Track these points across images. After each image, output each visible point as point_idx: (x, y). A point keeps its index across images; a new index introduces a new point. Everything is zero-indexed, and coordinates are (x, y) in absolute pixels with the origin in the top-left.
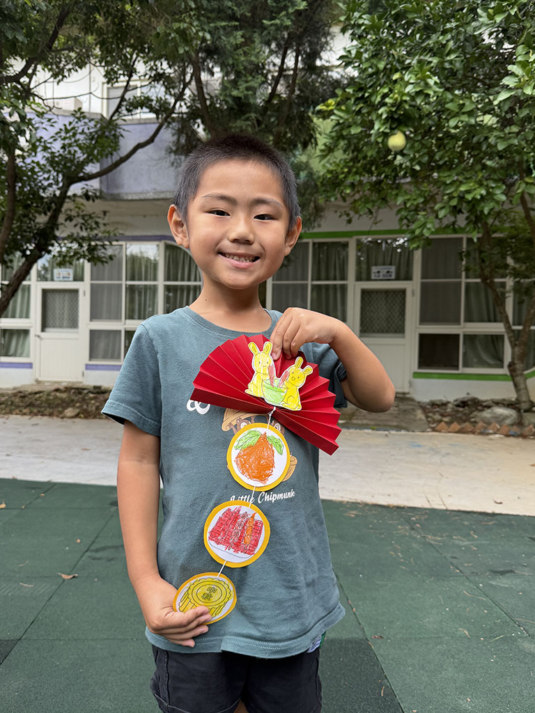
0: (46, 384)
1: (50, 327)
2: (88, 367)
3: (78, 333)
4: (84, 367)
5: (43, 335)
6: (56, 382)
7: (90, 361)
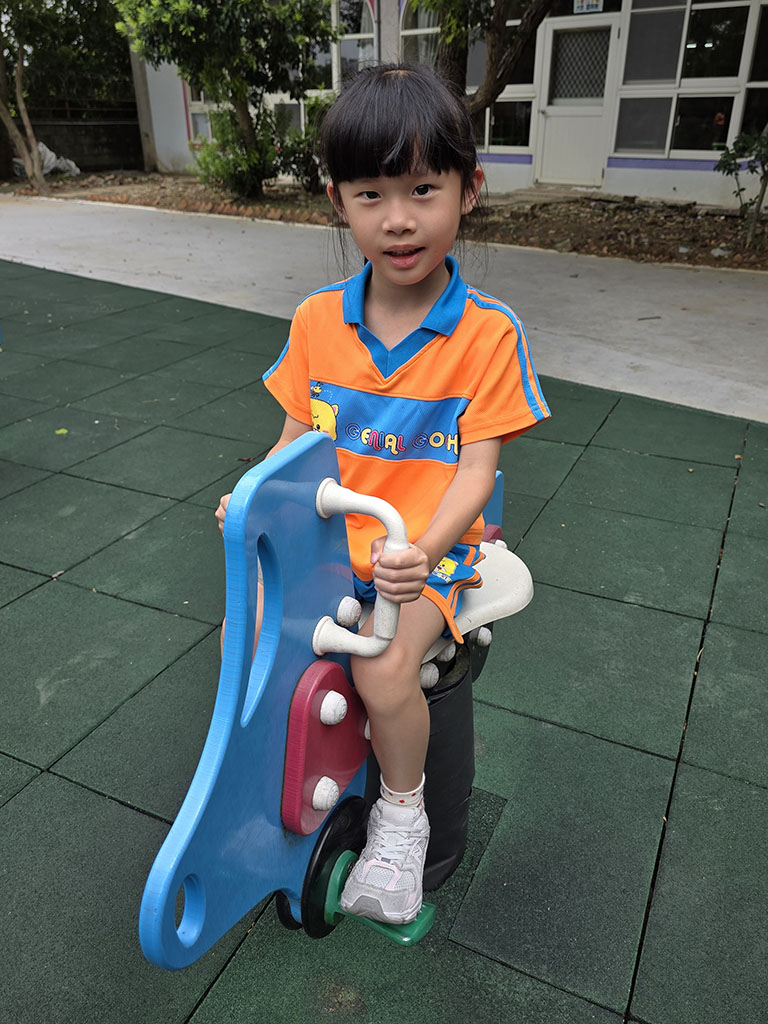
0: (551, 188)
1: (561, 96)
2: (612, 162)
3: (602, 105)
4: (606, 160)
5: (550, 110)
6: (563, 186)
7: (615, 151)
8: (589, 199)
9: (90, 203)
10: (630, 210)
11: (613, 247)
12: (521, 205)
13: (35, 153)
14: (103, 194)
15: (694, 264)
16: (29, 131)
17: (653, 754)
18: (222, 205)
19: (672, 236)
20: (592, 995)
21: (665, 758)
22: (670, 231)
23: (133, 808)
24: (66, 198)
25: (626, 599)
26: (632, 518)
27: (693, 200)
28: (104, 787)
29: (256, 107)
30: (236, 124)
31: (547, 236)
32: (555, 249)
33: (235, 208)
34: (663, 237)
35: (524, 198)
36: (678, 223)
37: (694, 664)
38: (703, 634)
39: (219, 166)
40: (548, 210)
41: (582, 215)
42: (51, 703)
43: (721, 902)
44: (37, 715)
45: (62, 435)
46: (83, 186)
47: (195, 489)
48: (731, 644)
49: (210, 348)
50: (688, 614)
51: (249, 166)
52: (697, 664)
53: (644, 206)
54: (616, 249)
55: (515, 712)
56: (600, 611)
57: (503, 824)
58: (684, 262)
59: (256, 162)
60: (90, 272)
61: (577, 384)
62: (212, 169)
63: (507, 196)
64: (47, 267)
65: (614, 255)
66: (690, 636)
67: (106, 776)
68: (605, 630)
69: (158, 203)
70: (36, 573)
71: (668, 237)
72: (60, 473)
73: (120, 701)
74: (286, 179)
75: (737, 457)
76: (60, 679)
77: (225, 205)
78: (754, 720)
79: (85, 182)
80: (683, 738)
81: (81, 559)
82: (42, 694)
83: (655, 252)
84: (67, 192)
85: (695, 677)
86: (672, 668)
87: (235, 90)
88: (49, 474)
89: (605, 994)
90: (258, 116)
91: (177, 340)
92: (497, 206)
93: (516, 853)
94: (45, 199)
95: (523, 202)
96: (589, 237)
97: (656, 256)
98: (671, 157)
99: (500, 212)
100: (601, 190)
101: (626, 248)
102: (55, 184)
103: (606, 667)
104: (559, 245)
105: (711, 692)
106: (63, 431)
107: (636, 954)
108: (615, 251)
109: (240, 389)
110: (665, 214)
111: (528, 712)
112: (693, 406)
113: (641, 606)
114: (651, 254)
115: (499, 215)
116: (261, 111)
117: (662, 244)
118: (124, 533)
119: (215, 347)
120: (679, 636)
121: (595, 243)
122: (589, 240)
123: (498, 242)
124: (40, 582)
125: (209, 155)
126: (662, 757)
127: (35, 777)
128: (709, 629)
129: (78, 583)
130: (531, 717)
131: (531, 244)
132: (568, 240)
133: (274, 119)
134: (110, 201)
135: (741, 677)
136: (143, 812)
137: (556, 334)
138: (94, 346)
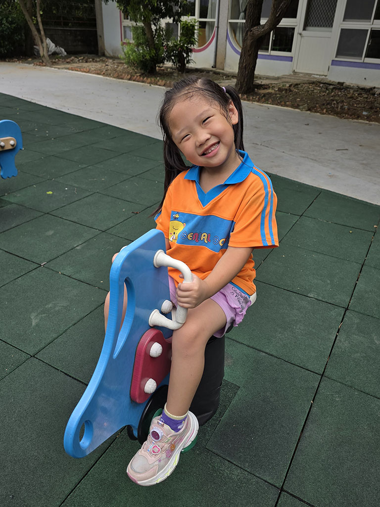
0: (301, 75)
1: (310, 26)
2: (334, 63)
3: (331, 32)
4: (331, 61)
5: (304, 33)
6: (307, 74)
7: (336, 57)
8: (320, 83)
9: (70, 71)
10: (340, 89)
11: (329, 110)
12: (284, 84)
13: (45, 44)
14: (77, 67)
15: (369, 121)
16: (42, 33)
17: (311, 371)
18: (136, 77)
19: (360, 105)
20: (268, 479)
21: (317, 373)
22: (360, 102)
23: (70, 376)
24: (59, 68)
25: (309, 295)
26: (319, 254)
27: (374, 86)
28: (58, 365)
29: (155, 25)
30: (145, 34)
31: (296, 101)
32: (299, 109)
33: (142, 78)
34: (355, 105)
35: (287, 80)
36: (364, 98)
37: (337, 330)
38: (344, 315)
39: (135, 56)
40: (298, 87)
41: (315, 91)
42: (37, 325)
43: (332, 442)
44: (30, 330)
45: (50, 194)
46: (68, 62)
47: (110, 226)
48: (357, 321)
49: (123, 154)
50: (338, 305)
51: (150, 57)
52: (339, 329)
53: (348, 88)
54: (330, 111)
55: (248, 346)
56: (295, 300)
57: (236, 398)
58: (364, 120)
59: (154, 55)
60: (68, 109)
61: (301, 183)
62: (132, 58)
63: (278, 78)
64: (48, 106)
65: (329, 114)
66: (337, 316)
67: (60, 361)
68: (297, 310)
69: (104, 74)
70: (34, 262)
71: (358, 106)
72: (48, 213)
73: (69, 326)
74: (169, 64)
75: (375, 226)
76: (42, 314)
77: (137, 76)
78: (362, 359)
79: (68, 60)
80: (326, 365)
81: (55, 257)
82: (33, 320)
83: (350, 113)
84: (59, 65)
85: (337, 336)
86: (326, 331)
87: (145, 16)
88: (42, 214)
89: (273, 479)
90: (156, 30)
91: (107, 148)
92: (272, 84)
93: (241, 412)
94: (48, 68)
95: (285, 82)
96: (317, 104)
97: (351, 115)
98: (365, 62)
99: (273, 87)
100: (327, 77)
101: (335, 111)
102: (54, 60)
103: (295, 327)
104: (301, 107)
105: (343, 343)
106: (50, 193)
107: (290, 462)
108: (330, 112)
109: (136, 176)
110: (358, 93)
111: (255, 346)
112: (357, 198)
113: (316, 299)
114: (348, 115)
115: (272, 89)
116: (158, 28)
117: (355, 109)
118: (75, 246)
119: (126, 153)
120: (332, 315)
121: (320, 107)
122: (317, 105)
123: (270, 104)
124: (35, 267)
125: (130, 50)
126: (315, 373)
127: (28, 359)
128: (347, 313)
129: (53, 269)
130: (256, 349)
131: (287, 106)
132: (306, 105)
133: (164, 32)
134: (80, 71)
135: (359, 338)
136: (75, 379)
137: (293, 156)
138: (68, 149)
